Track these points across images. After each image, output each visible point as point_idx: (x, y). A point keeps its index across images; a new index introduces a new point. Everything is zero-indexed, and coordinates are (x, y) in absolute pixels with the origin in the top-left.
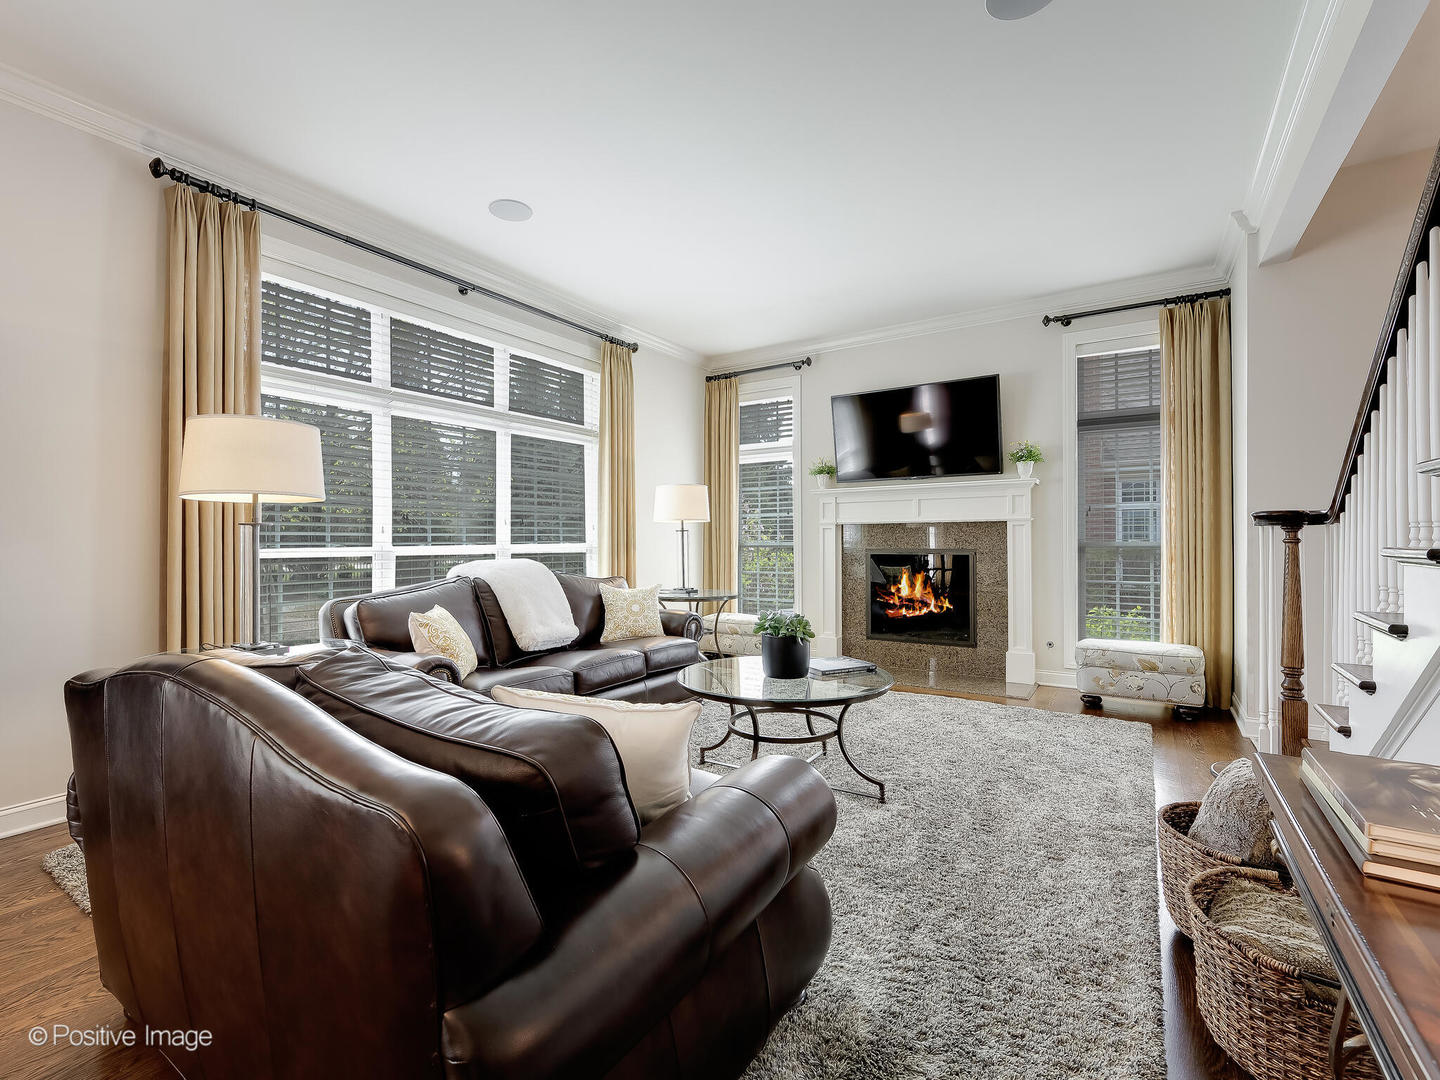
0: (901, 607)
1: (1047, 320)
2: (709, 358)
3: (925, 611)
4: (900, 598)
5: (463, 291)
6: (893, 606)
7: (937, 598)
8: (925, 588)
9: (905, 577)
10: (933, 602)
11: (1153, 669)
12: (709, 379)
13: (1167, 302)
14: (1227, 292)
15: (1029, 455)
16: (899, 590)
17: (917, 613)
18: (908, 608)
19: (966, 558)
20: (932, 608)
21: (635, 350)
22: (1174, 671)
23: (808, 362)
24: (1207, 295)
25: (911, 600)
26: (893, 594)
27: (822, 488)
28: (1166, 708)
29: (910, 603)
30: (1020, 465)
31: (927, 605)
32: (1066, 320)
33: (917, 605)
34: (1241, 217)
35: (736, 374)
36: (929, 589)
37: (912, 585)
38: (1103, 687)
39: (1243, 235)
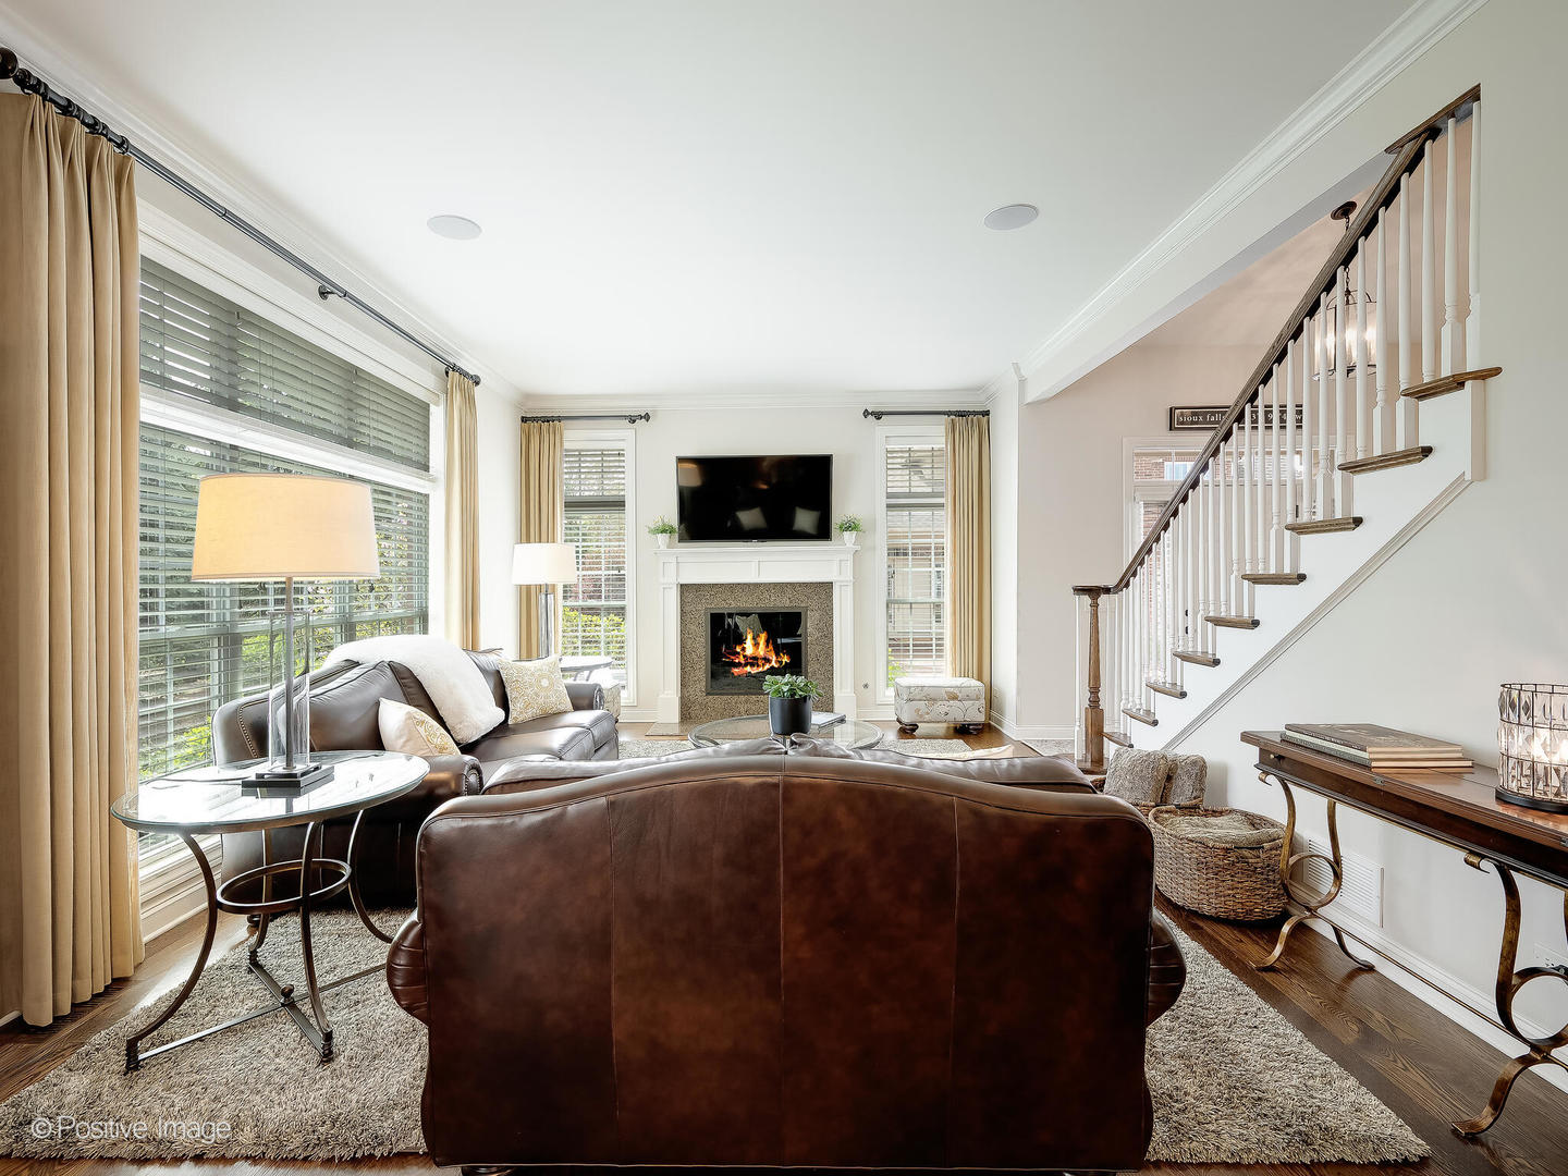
0: (746, 665)
1: (866, 413)
2: (528, 397)
3: (767, 666)
4: (744, 656)
5: (323, 294)
6: (739, 665)
7: (777, 655)
8: (767, 646)
9: (750, 637)
10: (774, 658)
11: (955, 698)
12: (524, 420)
13: (948, 413)
14: (987, 413)
15: (850, 527)
16: (744, 649)
17: (761, 669)
18: (752, 665)
19: (798, 615)
20: (773, 664)
21: (477, 383)
22: (968, 698)
23: (647, 417)
24: (975, 413)
25: (755, 658)
26: (739, 653)
27: (662, 547)
28: (948, 728)
29: (753, 661)
30: (846, 534)
31: (769, 661)
32: (878, 415)
33: (760, 663)
34: (1017, 367)
35: (559, 419)
36: (771, 647)
37: (756, 645)
38: (921, 716)
39: (1016, 380)
